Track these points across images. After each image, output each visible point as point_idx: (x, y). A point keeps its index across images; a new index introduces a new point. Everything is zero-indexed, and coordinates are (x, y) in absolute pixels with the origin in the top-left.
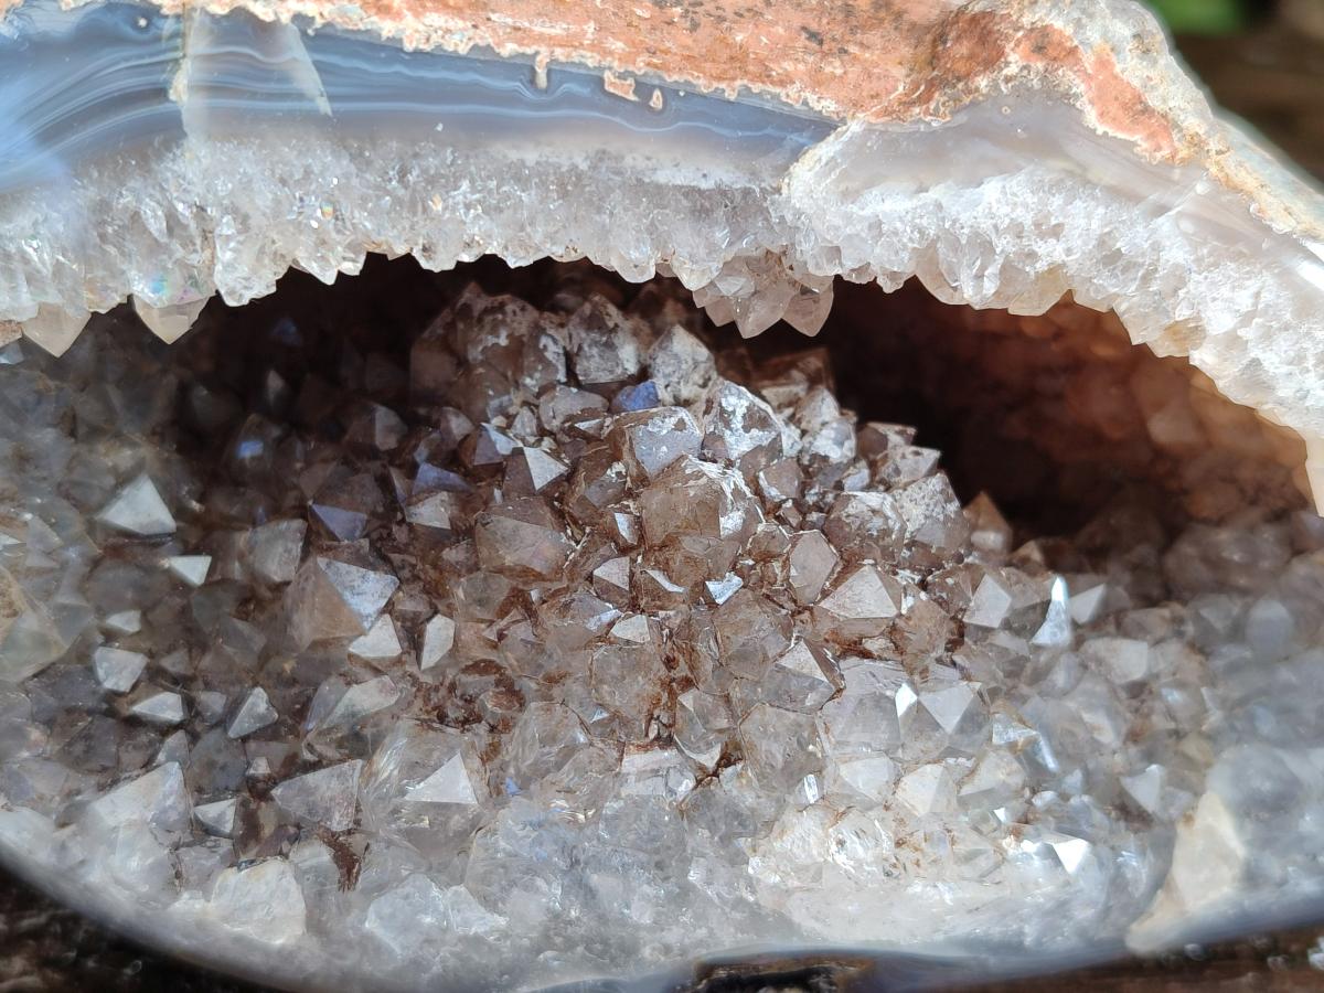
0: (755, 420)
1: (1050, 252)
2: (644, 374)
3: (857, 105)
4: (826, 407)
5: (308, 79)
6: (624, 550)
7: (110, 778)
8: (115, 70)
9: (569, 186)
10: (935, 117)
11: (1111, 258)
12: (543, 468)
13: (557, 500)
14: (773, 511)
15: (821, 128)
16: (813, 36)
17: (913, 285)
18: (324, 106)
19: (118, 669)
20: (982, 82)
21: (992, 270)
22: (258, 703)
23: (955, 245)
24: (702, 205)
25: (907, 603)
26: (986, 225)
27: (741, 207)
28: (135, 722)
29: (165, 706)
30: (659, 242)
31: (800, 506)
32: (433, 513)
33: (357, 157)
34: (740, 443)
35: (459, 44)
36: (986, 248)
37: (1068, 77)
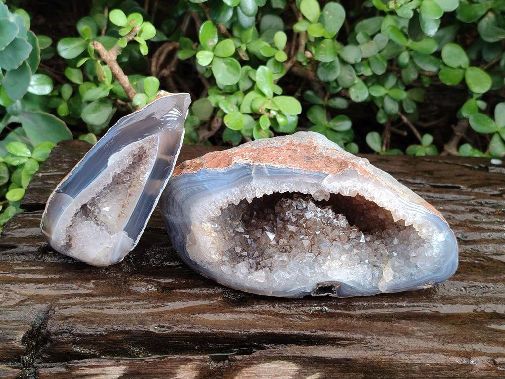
0: (321, 212)
1: (355, 189)
2: (306, 208)
3: (331, 173)
4: (331, 211)
5: (267, 172)
6: (305, 229)
7: (239, 262)
8: (246, 172)
9: (297, 183)
10: (340, 173)
11: (362, 189)
12: (294, 219)
13: (296, 224)
14: (324, 224)
15: (327, 175)
16: (326, 165)
17: (339, 193)
18: (269, 175)
19: (238, 250)
20: (346, 169)
21: (348, 191)
22: (257, 253)
23: (343, 189)
24: (313, 185)
25: (341, 234)
26: (347, 186)
27: (317, 185)
28: (241, 256)
29: (245, 253)
30: (308, 189)
31: (327, 223)
32: (280, 226)
33: (272, 180)
34: (319, 215)
35: (284, 167)
36: (347, 189)
37: (356, 168)
